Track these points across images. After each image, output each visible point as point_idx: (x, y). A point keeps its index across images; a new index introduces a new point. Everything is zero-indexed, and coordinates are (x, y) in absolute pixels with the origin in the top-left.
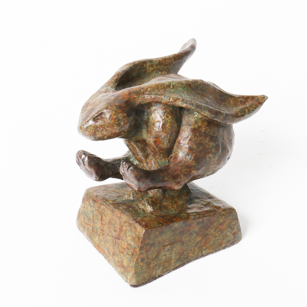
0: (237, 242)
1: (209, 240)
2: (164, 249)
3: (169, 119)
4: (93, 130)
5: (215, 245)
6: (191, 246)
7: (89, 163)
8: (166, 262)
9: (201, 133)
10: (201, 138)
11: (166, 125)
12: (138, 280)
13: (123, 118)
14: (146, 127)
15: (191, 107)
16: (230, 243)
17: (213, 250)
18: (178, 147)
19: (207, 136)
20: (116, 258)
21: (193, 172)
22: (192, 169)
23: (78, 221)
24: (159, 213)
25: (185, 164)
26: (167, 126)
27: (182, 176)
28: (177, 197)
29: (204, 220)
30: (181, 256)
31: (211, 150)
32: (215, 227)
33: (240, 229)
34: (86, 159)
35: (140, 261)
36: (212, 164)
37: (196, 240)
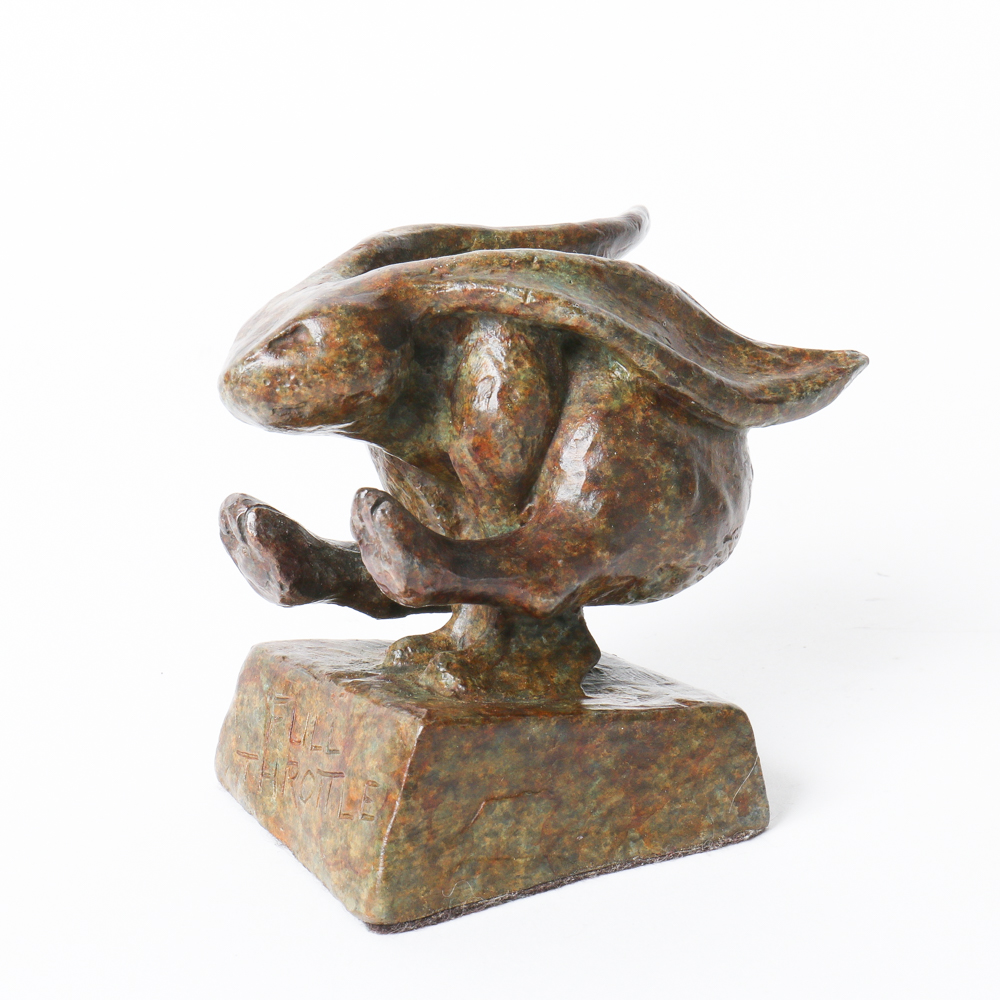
0: (751, 832)
1: (651, 808)
2: (489, 809)
3: (524, 372)
4: (265, 382)
5: (672, 831)
6: (585, 817)
7: (258, 529)
8: (498, 859)
9: (632, 427)
10: (629, 444)
11: (511, 391)
12: (395, 905)
13: (367, 346)
14: (449, 404)
15: (595, 328)
16: (727, 831)
17: (664, 847)
18: (552, 472)
19: (652, 439)
20: (329, 842)
21: (599, 553)
22: (597, 545)
23: (220, 756)
24: (484, 700)
25: (574, 525)
26: (517, 392)
27: (560, 562)
28: (550, 659)
29: (634, 730)
30: (549, 849)
31: (664, 490)
32: (672, 764)
33: (764, 788)
34: (251, 517)
35: (402, 835)
36: (664, 541)
37: (605, 799)
